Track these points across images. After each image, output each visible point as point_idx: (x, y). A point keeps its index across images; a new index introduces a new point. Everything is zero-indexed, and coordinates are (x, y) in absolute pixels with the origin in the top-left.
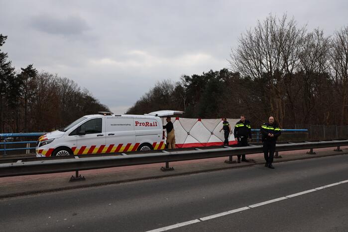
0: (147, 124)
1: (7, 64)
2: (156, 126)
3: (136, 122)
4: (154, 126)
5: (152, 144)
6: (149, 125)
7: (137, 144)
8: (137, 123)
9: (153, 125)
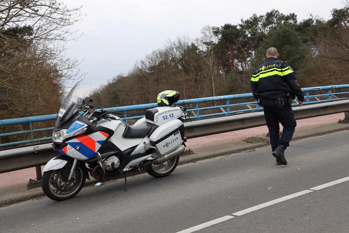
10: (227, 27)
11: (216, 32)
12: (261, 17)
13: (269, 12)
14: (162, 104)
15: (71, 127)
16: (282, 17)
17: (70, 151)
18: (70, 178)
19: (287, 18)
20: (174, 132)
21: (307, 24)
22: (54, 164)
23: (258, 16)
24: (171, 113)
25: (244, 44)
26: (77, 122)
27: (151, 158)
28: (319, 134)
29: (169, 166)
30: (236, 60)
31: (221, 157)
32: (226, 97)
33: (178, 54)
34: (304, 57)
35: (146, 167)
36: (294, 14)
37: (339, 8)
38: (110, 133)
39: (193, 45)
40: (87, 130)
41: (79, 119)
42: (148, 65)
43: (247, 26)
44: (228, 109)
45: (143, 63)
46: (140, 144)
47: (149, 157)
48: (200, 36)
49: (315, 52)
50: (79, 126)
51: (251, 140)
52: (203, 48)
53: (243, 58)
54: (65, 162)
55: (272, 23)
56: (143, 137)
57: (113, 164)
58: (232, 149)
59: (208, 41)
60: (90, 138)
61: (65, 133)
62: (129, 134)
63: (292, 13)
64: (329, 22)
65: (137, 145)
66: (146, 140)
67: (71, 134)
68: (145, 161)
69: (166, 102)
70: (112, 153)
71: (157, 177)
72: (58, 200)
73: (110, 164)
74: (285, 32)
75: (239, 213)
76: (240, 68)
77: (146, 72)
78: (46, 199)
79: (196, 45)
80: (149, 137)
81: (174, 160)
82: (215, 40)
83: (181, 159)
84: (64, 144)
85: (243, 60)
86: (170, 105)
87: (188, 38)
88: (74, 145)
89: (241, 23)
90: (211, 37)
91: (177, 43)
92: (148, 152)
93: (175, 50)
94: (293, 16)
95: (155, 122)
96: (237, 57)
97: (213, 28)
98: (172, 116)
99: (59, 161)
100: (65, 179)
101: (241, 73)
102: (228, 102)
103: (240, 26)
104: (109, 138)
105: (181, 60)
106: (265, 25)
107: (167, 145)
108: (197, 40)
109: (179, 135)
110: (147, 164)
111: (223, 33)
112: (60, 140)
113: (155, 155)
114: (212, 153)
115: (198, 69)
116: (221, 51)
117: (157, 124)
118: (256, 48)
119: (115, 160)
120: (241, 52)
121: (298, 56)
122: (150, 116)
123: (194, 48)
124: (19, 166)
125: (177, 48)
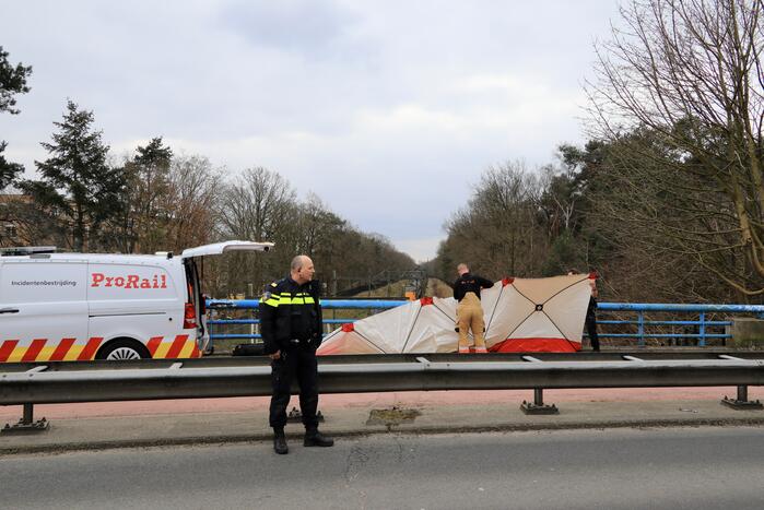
0: (133, 281)
1: (91, 138)
2: (164, 286)
3: (95, 275)
4: (156, 286)
5: (145, 340)
6: (138, 284)
7: (94, 341)
8: (98, 278)
9: (152, 284)
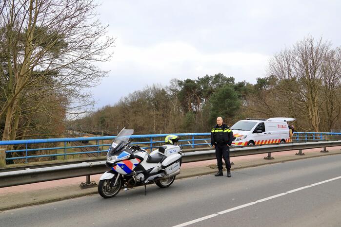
10: (188, 81)
11: (180, 83)
12: (212, 77)
13: (217, 74)
14: (168, 143)
15: (121, 155)
16: (225, 79)
17: (118, 169)
18: (114, 185)
19: (228, 80)
20: (176, 162)
21: (241, 85)
22: (107, 176)
23: (209, 76)
24: (174, 149)
25: (199, 94)
26: (124, 152)
27: (160, 176)
28: (254, 166)
29: (169, 181)
30: (192, 104)
31: (197, 177)
32: (193, 134)
33: (152, 95)
34: (239, 108)
35: (157, 181)
36: (233, 77)
37: (261, 78)
38: (141, 159)
39: (163, 90)
40: (130, 158)
41: (125, 150)
42: (130, 101)
43: (202, 82)
44: (193, 142)
45: (126, 99)
46: (156, 167)
47: (160, 175)
48: (169, 85)
49: (245, 104)
50: (126, 154)
51: (213, 167)
52: (170, 93)
53: (197, 102)
54: (113, 175)
55: (218, 82)
56: (158, 163)
57: (141, 178)
58: (203, 172)
59: (174, 88)
60: (130, 162)
61: (115, 158)
62: (150, 160)
63: (231, 77)
64: (255, 86)
65: (153, 168)
66: (159, 165)
67: (121, 159)
68: (158, 177)
69: (171, 142)
70: (141, 171)
71: (162, 187)
72: (106, 197)
73: (139, 178)
74: (227, 90)
75: (221, 213)
76: (194, 109)
77: (127, 105)
78: (99, 195)
79: (165, 90)
80: (161, 163)
81: (173, 178)
82: (179, 89)
83: (176, 176)
84: (115, 164)
85: (197, 104)
86: (173, 144)
87: (160, 85)
88: (120, 165)
89: (197, 79)
90: (177, 86)
91: (152, 87)
92: (160, 172)
93: (151, 93)
94: (232, 79)
95: (165, 154)
96: (192, 101)
97: (178, 81)
98: (175, 151)
99: (110, 174)
100: (111, 185)
101: (195, 112)
102: (193, 138)
103: (197, 81)
104: (140, 162)
105: (154, 99)
106: (213, 83)
107: (171, 169)
108: (167, 87)
109: (178, 163)
110: (158, 179)
111: (185, 85)
112: (112, 162)
113: (163, 174)
114: (191, 174)
115: (166, 107)
116: (182, 97)
117: (166, 155)
118: (206, 97)
119: (142, 176)
120: (197, 99)
121: (235, 107)
122: (162, 150)
123: (163, 92)
124: (81, 174)
125: (152, 91)
